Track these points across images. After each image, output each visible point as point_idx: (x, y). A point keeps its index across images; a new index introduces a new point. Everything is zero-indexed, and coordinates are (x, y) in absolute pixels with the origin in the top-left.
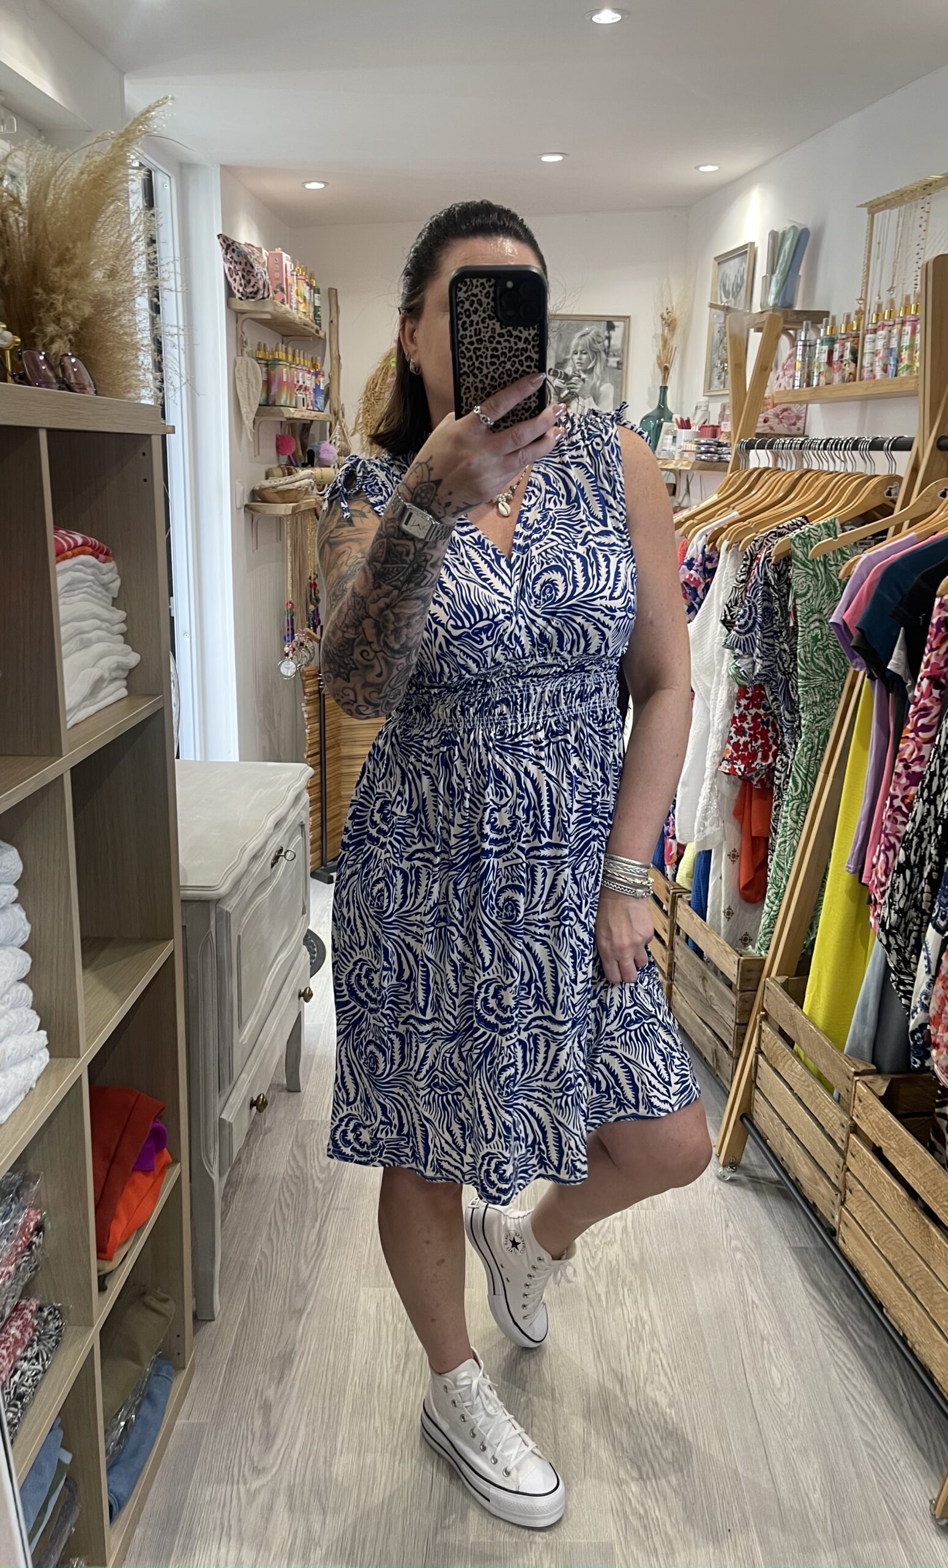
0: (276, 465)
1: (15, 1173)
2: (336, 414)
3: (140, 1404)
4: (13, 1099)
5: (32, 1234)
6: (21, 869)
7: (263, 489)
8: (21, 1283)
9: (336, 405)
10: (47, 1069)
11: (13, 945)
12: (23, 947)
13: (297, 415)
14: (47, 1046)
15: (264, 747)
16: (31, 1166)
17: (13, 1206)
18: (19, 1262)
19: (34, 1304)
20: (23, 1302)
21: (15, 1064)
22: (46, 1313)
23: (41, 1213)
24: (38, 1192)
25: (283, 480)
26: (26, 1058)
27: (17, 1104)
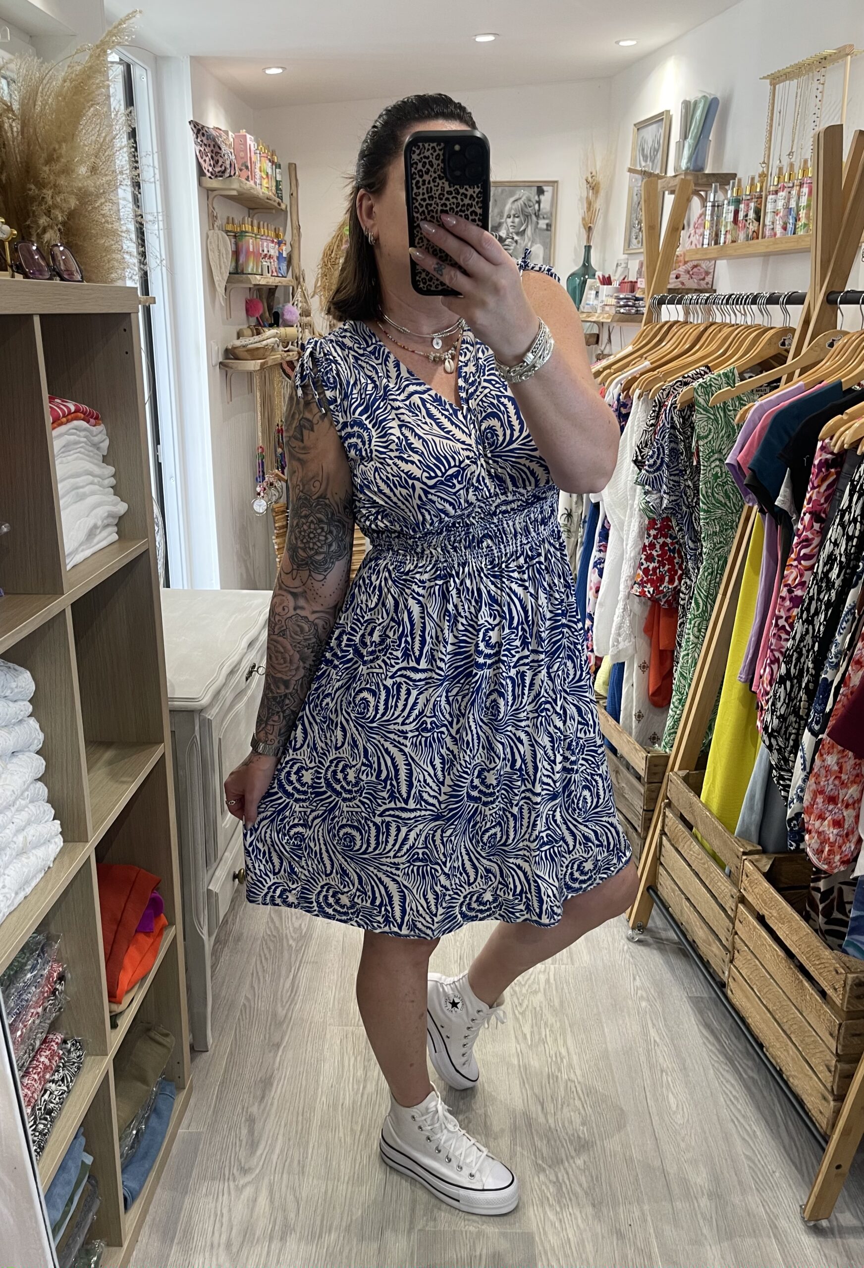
0: (246, 326)
1: (39, 934)
2: (297, 279)
3: (148, 1117)
4: (35, 876)
5: (55, 982)
6: (34, 688)
7: (234, 348)
8: (49, 1022)
9: (297, 271)
10: (62, 852)
11: (30, 751)
12: (38, 753)
13: (263, 282)
14: (61, 833)
15: (241, 574)
16: (53, 929)
17: (40, 961)
18: (46, 1004)
19: (59, 1038)
20: (51, 1036)
21: (34, 848)
22: (69, 1046)
23: (62, 966)
24: (59, 949)
25: (252, 340)
26: (44, 843)
27: (38, 880)
